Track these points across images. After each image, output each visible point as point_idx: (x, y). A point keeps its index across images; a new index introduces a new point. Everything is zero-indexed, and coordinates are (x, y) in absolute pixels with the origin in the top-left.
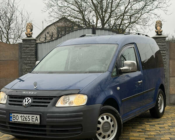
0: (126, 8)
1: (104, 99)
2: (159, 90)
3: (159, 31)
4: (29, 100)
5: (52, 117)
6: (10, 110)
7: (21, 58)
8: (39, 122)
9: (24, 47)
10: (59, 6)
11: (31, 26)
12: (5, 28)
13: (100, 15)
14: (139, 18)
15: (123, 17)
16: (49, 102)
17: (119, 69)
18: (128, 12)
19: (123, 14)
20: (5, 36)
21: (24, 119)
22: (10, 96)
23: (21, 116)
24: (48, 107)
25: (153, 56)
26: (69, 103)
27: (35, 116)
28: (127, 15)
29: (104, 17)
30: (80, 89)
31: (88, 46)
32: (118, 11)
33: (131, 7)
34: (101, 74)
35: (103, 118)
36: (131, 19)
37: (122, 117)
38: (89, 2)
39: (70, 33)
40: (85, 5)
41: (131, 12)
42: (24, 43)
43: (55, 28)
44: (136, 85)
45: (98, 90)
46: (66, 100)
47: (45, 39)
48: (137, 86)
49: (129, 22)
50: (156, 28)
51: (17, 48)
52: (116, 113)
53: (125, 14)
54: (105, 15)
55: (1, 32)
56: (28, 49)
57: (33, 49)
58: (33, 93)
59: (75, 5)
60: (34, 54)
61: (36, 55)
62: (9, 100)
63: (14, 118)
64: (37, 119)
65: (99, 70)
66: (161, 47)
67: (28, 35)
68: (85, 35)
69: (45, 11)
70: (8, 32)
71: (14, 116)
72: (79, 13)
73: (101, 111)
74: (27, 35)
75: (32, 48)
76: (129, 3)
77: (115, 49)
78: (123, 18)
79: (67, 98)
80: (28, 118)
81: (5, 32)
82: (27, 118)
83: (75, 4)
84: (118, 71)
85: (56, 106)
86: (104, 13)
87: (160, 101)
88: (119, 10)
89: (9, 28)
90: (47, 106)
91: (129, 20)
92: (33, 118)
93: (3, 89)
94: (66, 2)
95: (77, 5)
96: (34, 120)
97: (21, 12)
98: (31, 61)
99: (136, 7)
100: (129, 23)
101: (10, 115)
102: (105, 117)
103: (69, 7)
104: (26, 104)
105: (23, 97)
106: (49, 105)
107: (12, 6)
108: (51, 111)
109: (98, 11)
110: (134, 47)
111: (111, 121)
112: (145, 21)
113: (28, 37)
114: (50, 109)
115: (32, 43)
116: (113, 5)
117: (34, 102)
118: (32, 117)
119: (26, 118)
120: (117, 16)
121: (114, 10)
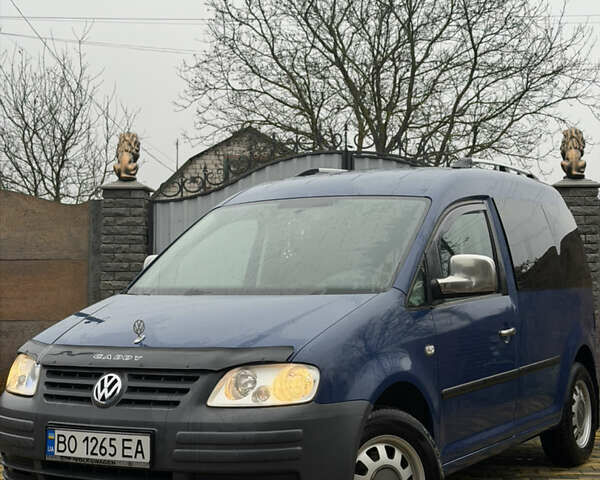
0: (459, 98)
1: (378, 384)
2: (576, 367)
3: (574, 166)
4: (116, 381)
5: (195, 444)
6: (46, 418)
7: (97, 252)
8: (147, 459)
9: (109, 215)
10: (233, 89)
11: (136, 142)
12: (48, 161)
13: (370, 122)
14: (504, 132)
15: (451, 127)
16: (185, 391)
17: (433, 281)
18: (465, 111)
19: (451, 118)
20: (48, 187)
21: (94, 448)
22: (51, 369)
23: (87, 439)
24: (181, 405)
25: (553, 249)
26: (254, 395)
27: (135, 438)
28: (462, 122)
29: (383, 128)
30: (292, 347)
31: (326, 205)
32: (432, 109)
33: (477, 95)
34: (370, 296)
35: (373, 454)
36: (476, 134)
37: (443, 453)
38: (334, 77)
39: (268, 168)
40: (319, 85)
41: (478, 112)
42: (107, 201)
43: (218, 162)
44: (492, 348)
45: (357, 354)
46: (246, 384)
47: (181, 190)
48: (495, 350)
49: (471, 144)
50: (564, 155)
51: (85, 216)
52: (421, 437)
53: (455, 119)
54: (387, 120)
55: (36, 174)
56: (119, 222)
57: (140, 221)
58: (128, 358)
59: (285, 88)
60: (141, 237)
61: (147, 244)
62: (47, 383)
63: (62, 447)
64: (139, 450)
65: (363, 285)
66: (583, 222)
67: (123, 175)
68: (317, 171)
69: (187, 104)
70: (58, 174)
71: (62, 439)
72: (299, 114)
73: (366, 428)
74: (119, 174)
75: (133, 219)
76: (471, 80)
77: (419, 215)
78: (450, 130)
79: (246, 376)
80: (111, 446)
81: (49, 173)
82: (106, 444)
83: (288, 82)
84: (429, 290)
85: (209, 403)
86: (384, 114)
87: (579, 405)
88: (436, 103)
89: (63, 162)
90: (176, 403)
91: (472, 139)
92: (127, 444)
93: (27, 346)
94: (256, 76)
95: (292, 87)
96: (132, 452)
97: (104, 107)
98: (130, 261)
99: (494, 95)
100: (469, 150)
101: (47, 436)
102: (381, 449)
103: (265, 93)
104: (104, 396)
105: (96, 372)
106: (184, 399)
107: (74, 87)
108: (191, 421)
109: (363, 108)
110: (485, 211)
111: (404, 464)
112: (526, 143)
113: (121, 179)
114: (185, 413)
115: (137, 202)
116: (415, 87)
117: (132, 389)
118: (124, 440)
119: (101, 447)
120: (428, 125)
121: (419, 104)
